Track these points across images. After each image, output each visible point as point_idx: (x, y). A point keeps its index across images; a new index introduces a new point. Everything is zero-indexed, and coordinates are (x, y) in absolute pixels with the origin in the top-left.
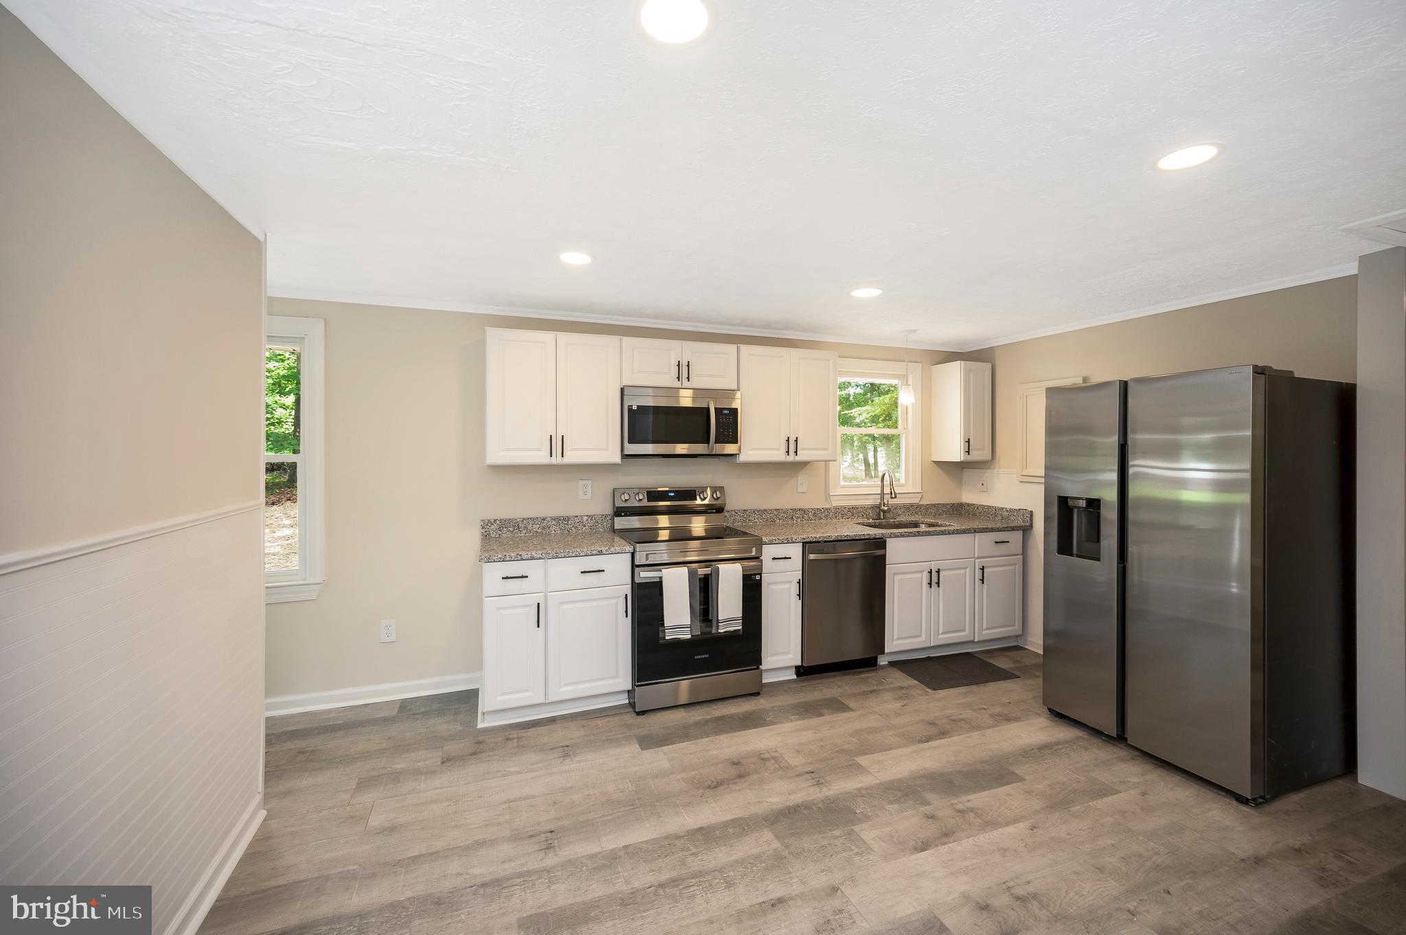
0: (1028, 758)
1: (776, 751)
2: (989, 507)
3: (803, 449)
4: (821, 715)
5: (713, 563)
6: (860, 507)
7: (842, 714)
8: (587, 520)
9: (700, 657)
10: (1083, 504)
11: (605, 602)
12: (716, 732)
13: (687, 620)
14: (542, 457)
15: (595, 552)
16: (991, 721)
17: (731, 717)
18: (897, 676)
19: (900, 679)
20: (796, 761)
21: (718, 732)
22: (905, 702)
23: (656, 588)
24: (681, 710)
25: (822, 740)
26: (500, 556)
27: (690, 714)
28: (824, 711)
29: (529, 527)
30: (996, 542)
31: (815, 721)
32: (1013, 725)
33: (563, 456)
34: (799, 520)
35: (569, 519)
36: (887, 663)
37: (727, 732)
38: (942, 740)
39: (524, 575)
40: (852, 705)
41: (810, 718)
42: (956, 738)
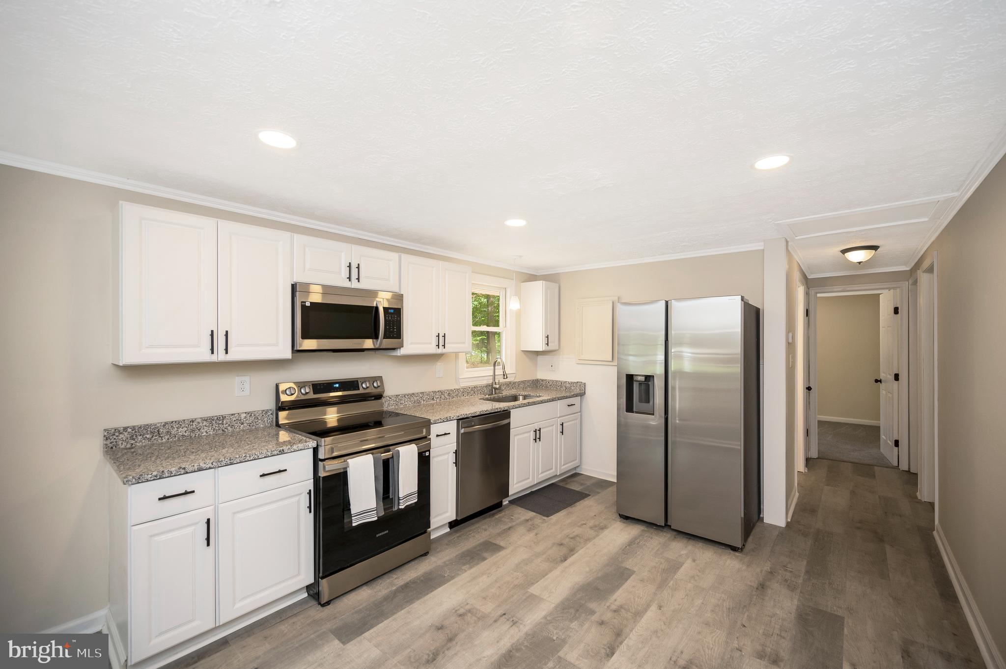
0: (627, 554)
1: (468, 604)
2: (557, 381)
3: (447, 343)
4: (484, 559)
5: (391, 447)
6: (479, 386)
7: (498, 555)
8: (245, 417)
9: (381, 534)
10: (643, 379)
11: (286, 502)
12: (407, 602)
13: (373, 505)
14: (203, 355)
15: (275, 453)
16: (592, 533)
17: (414, 582)
18: (520, 511)
19: (523, 514)
20: (488, 608)
21: (410, 601)
22: (535, 531)
23: (340, 480)
24: (365, 588)
25: (496, 581)
26: (155, 473)
27: (375, 590)
28: (485, 555)
29: (173, 432)
30: (569, 406)
31: (483, 565)
32: (606, 532)
33: (227, 353)
34: (438, 401)
35: (224, 418)
36: (508, 502)
37: (418, 598)
38: (574, 556)
39: (188, 491)
40: (502, 544)
41: (478, 564)
42: (581, 552)
